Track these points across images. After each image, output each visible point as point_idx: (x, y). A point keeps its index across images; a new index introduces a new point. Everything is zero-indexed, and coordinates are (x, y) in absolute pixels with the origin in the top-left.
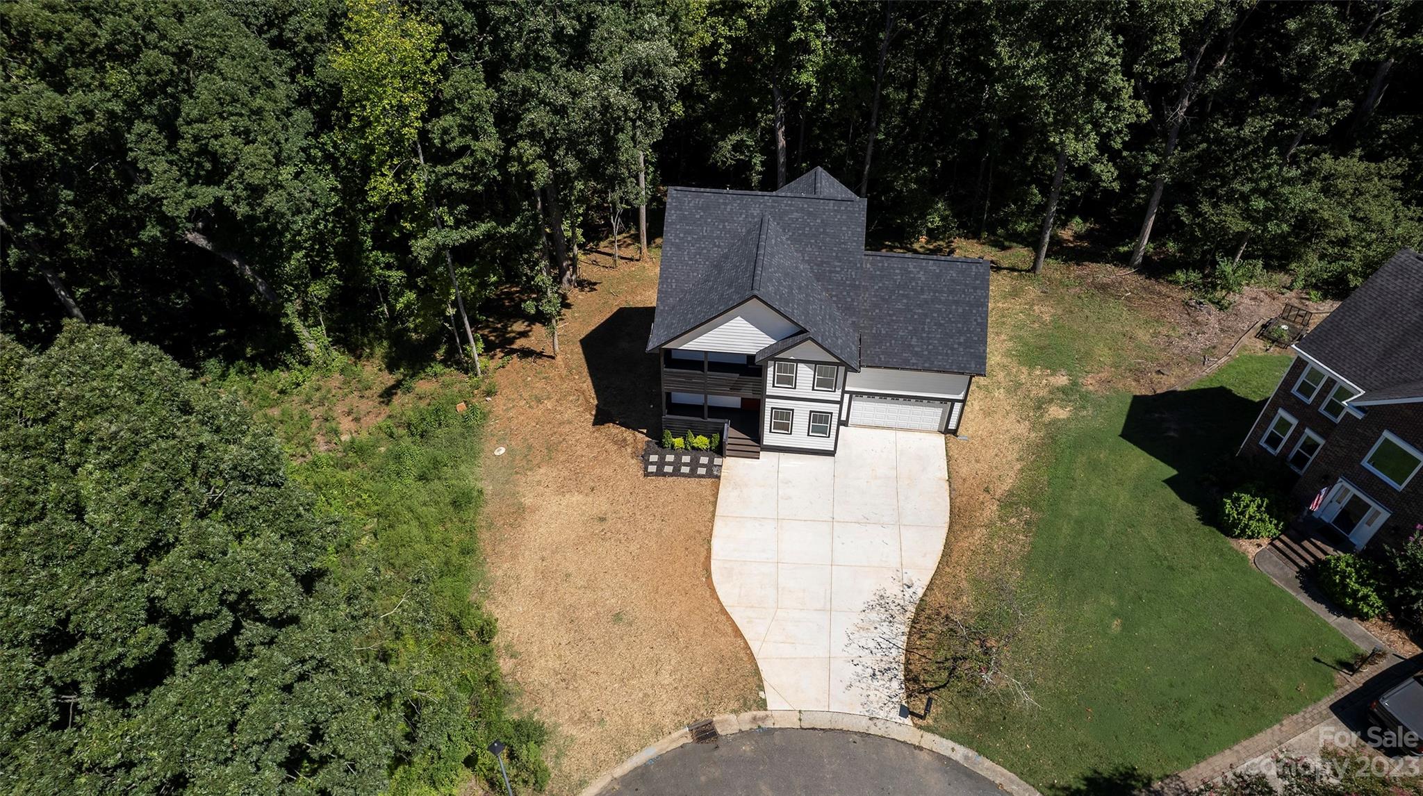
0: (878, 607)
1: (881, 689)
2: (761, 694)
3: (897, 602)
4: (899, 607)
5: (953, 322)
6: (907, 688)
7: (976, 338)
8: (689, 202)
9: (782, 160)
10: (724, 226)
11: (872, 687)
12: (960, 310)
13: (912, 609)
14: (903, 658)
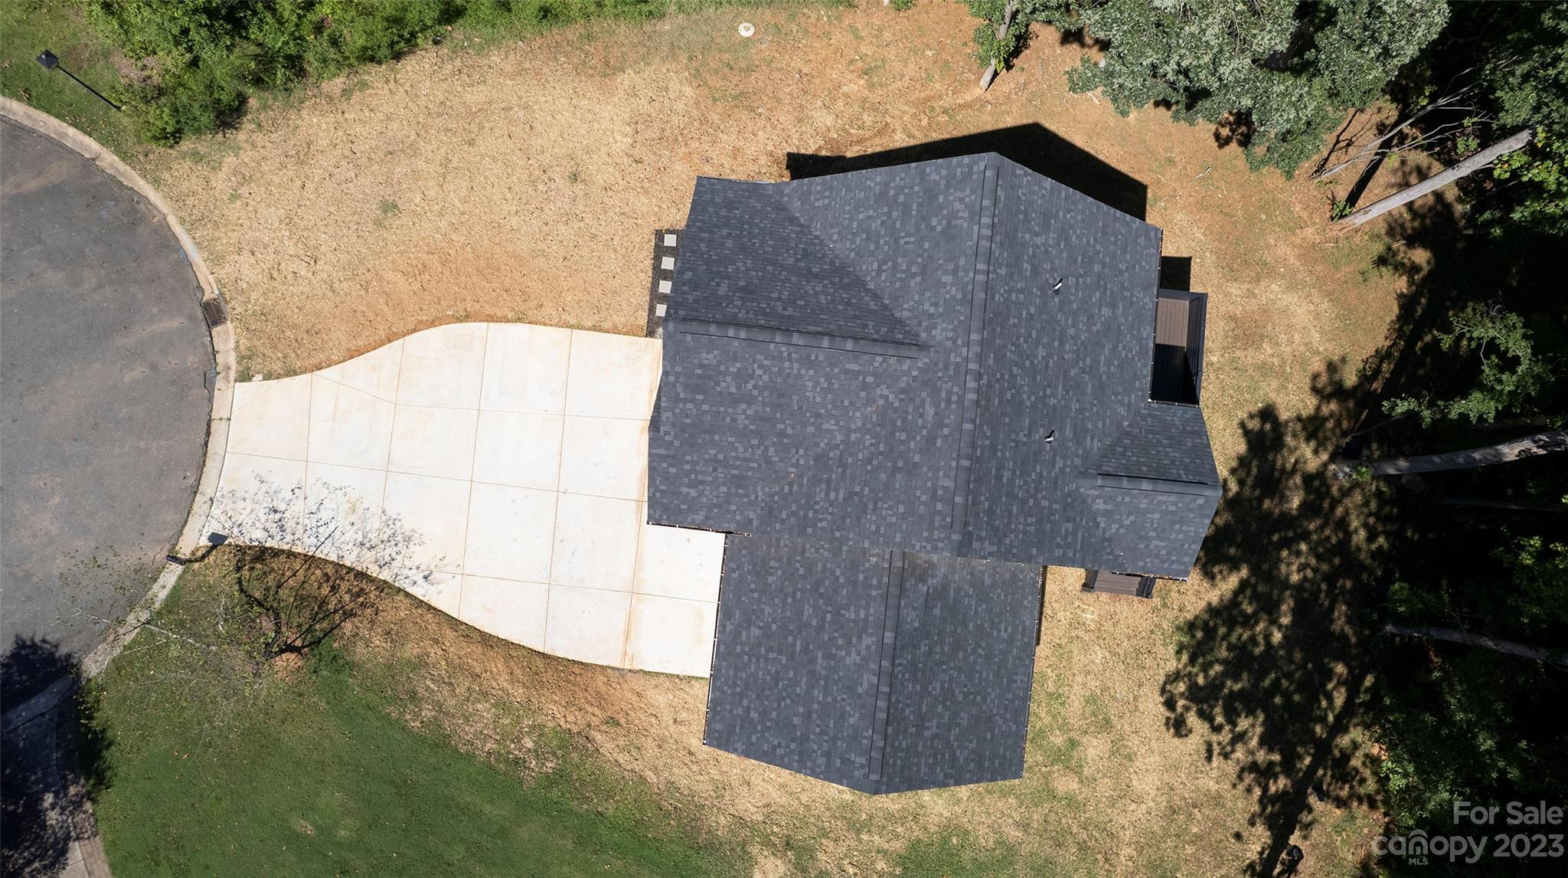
0: (389, 532)
1: (253, 516)
2: (260, 377)
3: (399, 558)
4: (387, 559)
5: (779, 705)
6: (250, 548)
7: (754, 739)
8: (961, 200)
9: (1477, 455)
10: (913, 275)
11: (257, 507)
12: (796, 721)
13: (385, 575)
14: (300, 550)
